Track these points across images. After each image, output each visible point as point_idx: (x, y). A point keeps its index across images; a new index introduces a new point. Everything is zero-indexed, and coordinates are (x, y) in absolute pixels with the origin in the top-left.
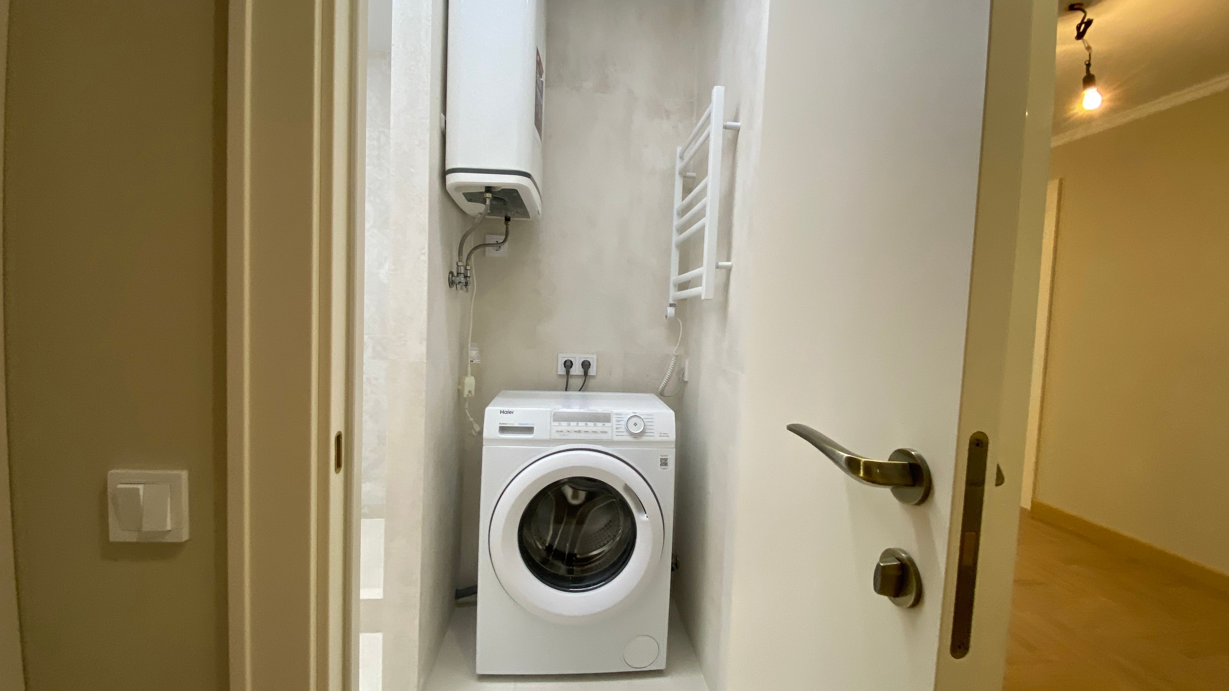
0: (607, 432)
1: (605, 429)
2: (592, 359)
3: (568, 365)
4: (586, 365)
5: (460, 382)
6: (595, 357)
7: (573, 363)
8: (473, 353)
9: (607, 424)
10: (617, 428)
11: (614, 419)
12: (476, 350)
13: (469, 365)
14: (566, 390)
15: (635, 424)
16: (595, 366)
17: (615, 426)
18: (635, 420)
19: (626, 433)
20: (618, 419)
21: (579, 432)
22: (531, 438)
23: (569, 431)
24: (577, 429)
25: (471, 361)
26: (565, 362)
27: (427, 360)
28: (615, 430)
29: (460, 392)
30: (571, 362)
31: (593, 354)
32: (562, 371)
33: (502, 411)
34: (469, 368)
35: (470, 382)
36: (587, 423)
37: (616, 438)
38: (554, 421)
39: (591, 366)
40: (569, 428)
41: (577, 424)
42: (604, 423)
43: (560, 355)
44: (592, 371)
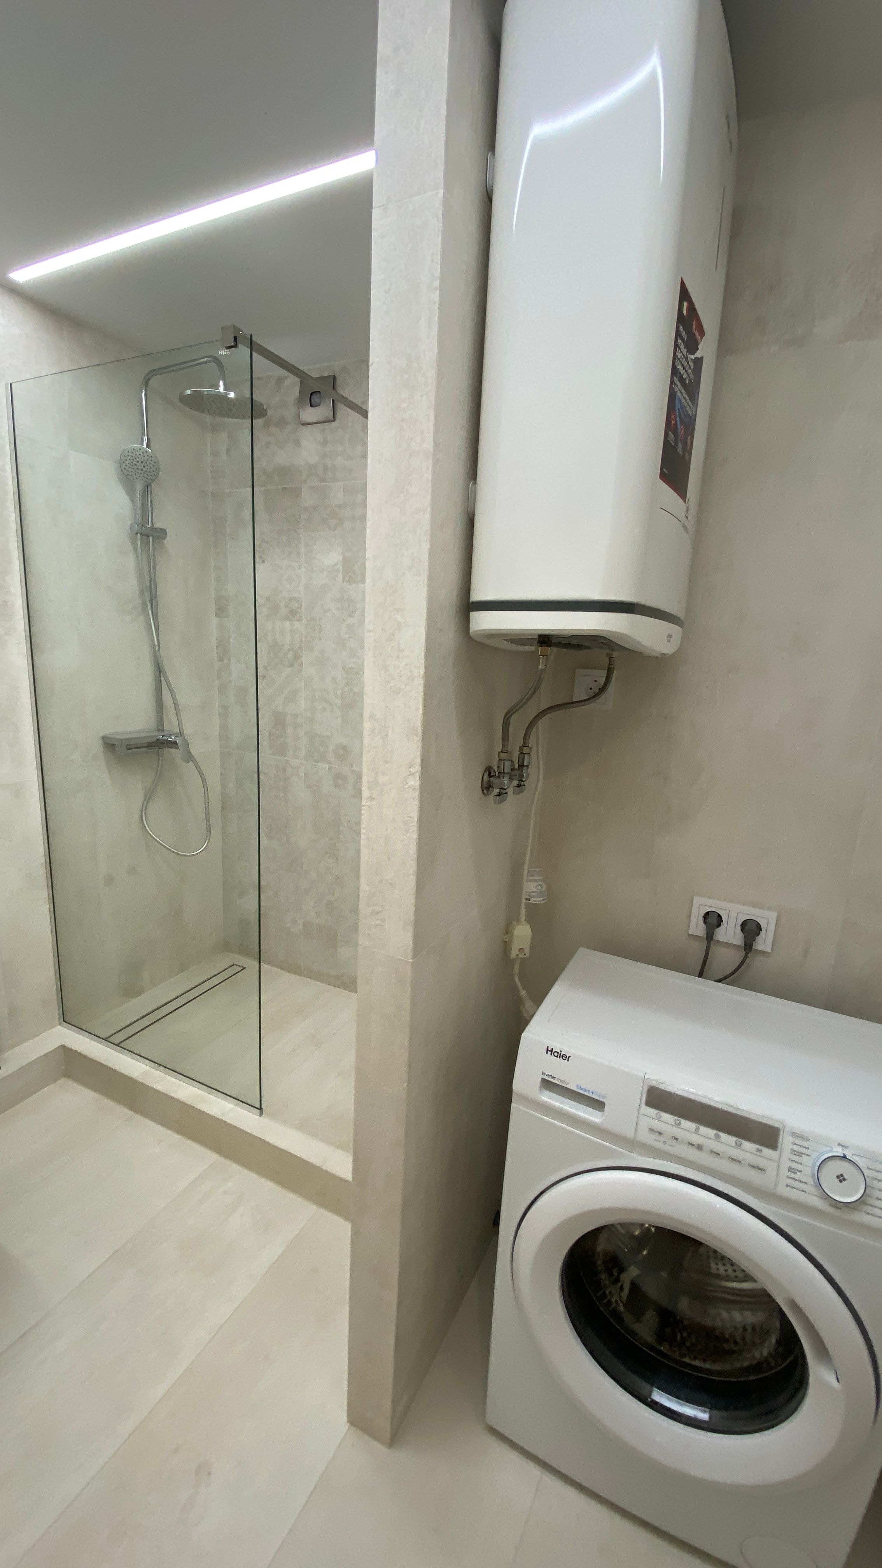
0: (764, 1170)
1: (761, 1163)
2: (767, 918)
3: (713, 920)
4: (751, 929)
5: (508, 930)
6: (773, 915)
7: (723, 919)
8: (532, 887)
9: (766, 1151)
10: (790, 1169)
11: (786, 1142)
12: (536, 881)
13: (523, 906)
14: (700, 975)
15: (841, 1178)
16: (771, 935)
17: (785, 1164)
18: (843, 1167)
19: (810, 1188)
20: (796, 1148)
21: (700, 1147)
22: (596, 1124)
23: (677, 1139)
24: (696, 1139)
25: (526, 899)
26: (707, 914)
27: (414, 957)
28: (784, 1172)
29: (506, 947)
30: (719, 916)
31: (769, 909)
32: (698, 928)
33: (550, 1049)
34: (523, 911)
35: (523, 932)
36: (720, 1133)
37: (783, 1190)
38: (649, 1103)
39: (763, 933)
40: (676, 1132)
41: (698, 1129)
42: (760, 1147)
43: (697, 900)
44: (763, 943)
